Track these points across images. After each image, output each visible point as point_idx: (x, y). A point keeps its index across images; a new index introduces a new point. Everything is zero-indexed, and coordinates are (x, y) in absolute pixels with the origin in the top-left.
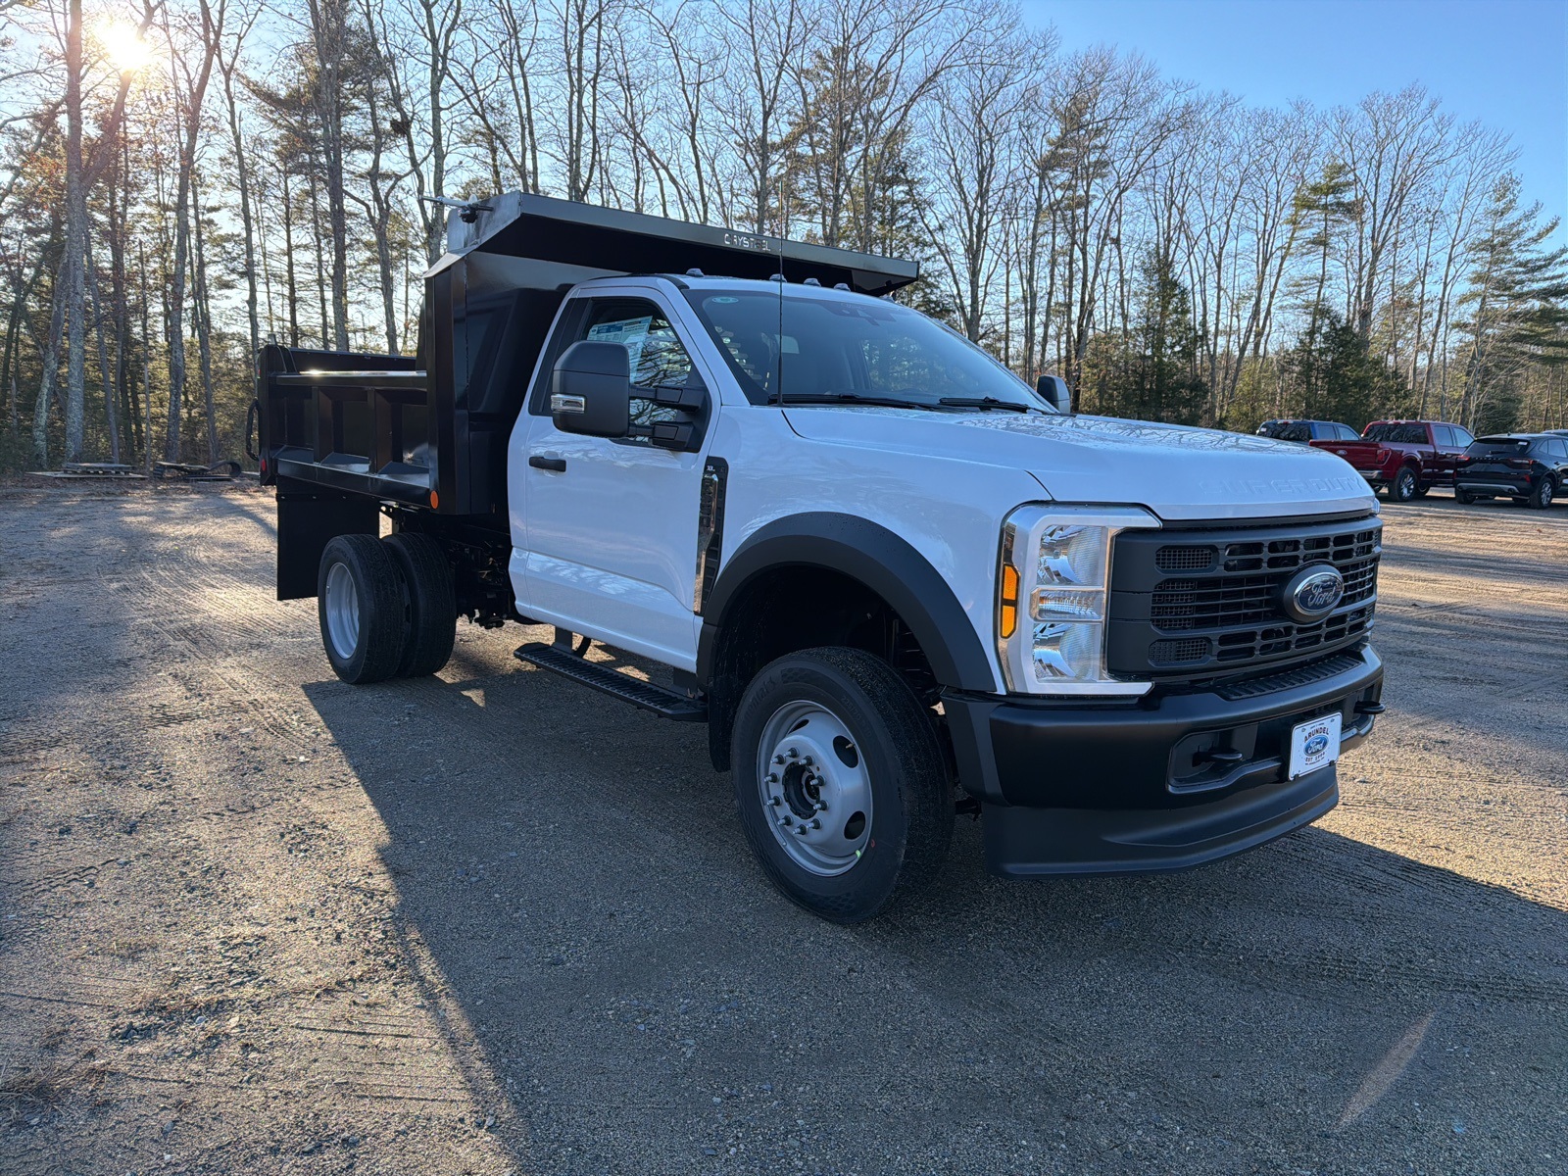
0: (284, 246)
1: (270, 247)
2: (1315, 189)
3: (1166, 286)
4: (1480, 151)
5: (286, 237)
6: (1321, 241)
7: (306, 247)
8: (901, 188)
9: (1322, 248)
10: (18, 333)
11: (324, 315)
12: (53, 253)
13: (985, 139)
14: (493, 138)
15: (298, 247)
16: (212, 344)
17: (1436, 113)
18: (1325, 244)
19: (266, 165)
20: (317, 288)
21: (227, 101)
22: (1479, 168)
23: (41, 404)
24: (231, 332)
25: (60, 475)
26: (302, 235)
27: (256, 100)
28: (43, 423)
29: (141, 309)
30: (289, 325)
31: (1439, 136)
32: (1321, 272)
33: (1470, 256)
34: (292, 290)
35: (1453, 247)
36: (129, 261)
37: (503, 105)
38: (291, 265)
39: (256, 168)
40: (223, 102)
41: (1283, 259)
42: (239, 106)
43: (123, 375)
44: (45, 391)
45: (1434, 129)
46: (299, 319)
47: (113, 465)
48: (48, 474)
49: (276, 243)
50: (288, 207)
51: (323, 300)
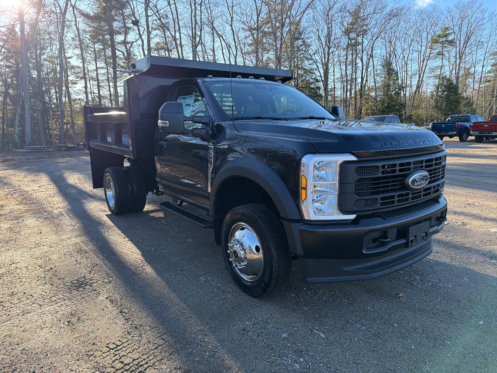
0: (95, 68)
1: (90, 68)
2: (439, 36)
3: (390, 71)
4: (495, 21)
5: (95, 65)
6: (440, 54)
7: (102, 68)
8: (300, 40)
9: (441, 56)
10: (6, 101)
11: (110, 91)
12: (17, 73)
13: (329, 22)
14: (164, 27)
15: (100, 68)
16: (72, 102)
17: (482, 8)
18: (442, 55)
19: (87, 40)
20: (107, 82)
21: (74, 17)
22: (494, 27)
23: (16, 125)
24: (78, 98)
25: (24, 150)
26: (101, 64)
27: (83, 17)
28: (17, 132)
29: (48, 91)
30: (97, 95)
31: (482, 16)
32: (441, 64)
33: (491, 57)
34: (98, 83)
35: (485, 54)
36: (43, 75)
37: (167, 16)
38: (97, 74)
39: (84, 41)
40: (72, 17)
41: (427, 60)
42: (78, 19)
43: (43, 114)
44: (17, 121)
45: (480, 14)
46: (101, 93)
47: (42, 146)
48: (20, 150)
49: (92, 67)
50: (95, 54)
51: (109, 86)
